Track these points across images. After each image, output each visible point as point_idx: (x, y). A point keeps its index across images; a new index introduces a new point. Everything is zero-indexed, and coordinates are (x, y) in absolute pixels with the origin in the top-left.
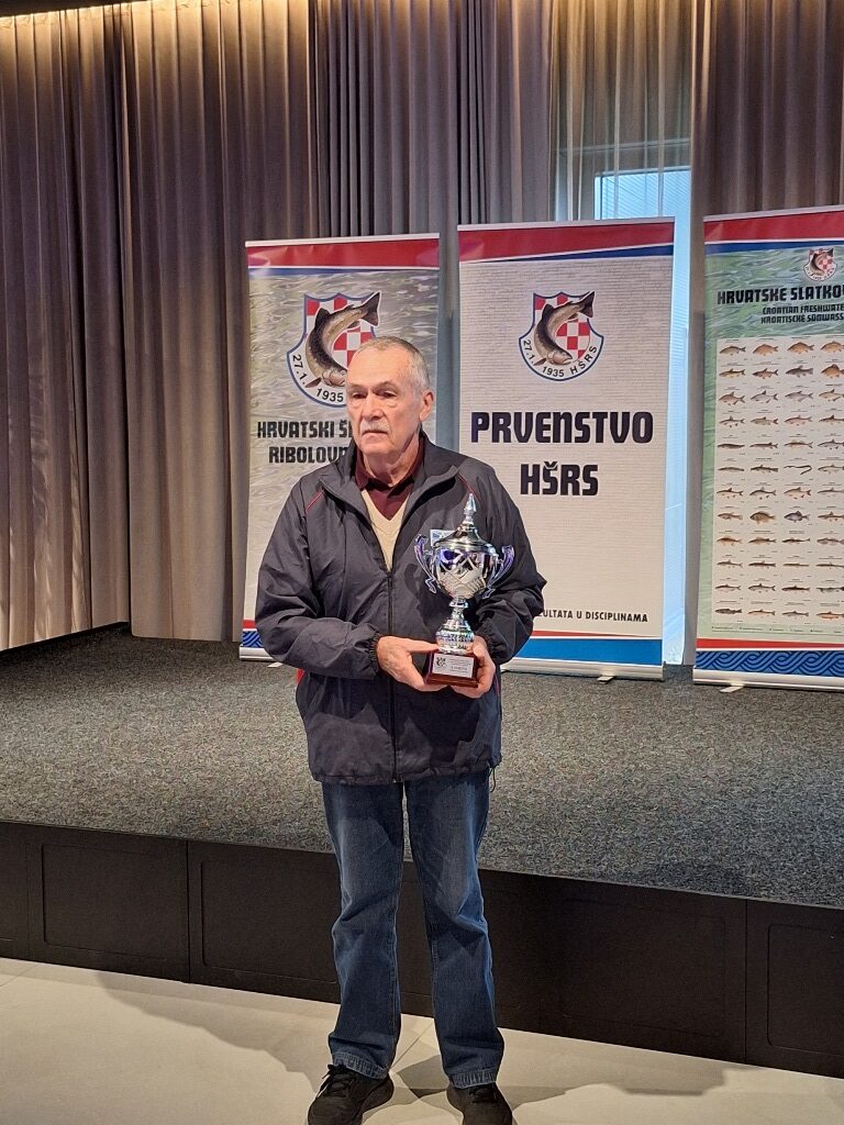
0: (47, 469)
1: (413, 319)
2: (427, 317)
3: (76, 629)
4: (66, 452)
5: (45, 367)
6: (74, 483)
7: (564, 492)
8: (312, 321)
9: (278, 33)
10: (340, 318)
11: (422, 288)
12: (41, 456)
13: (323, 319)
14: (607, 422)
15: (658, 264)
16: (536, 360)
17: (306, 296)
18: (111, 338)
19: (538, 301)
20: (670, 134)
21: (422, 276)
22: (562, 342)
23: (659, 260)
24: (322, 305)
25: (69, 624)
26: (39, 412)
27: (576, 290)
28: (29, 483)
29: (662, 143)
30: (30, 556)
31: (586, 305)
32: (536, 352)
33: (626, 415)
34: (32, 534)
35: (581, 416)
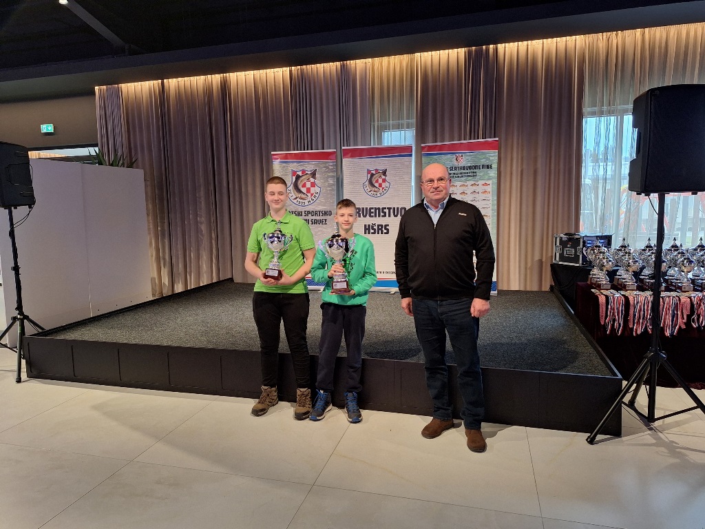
0: (203, 228)
1: (328, 177)
2: (333, 177)
3: (214, 281)
4: (210, 222)
5: (202, 193)
6: (213, 232)
7: (378, 233)
8: (294, 178)
9: (280, 84)
10: (303, 177)
11: (330, 167)
12: (201, 223)
13: (298, 177)
14: (392, 210)
15: (407, 160)
16: (369, 190)
17: (292, 170)
18: (225, 184)
19: (369, 171)
20: (408, 118)
21: (330, 163)
22: (377, 185)
23: (407, 158)
24: (298, 173)
25: (212, 279)
26: (201, 209)
27: (381, 168)
28: (197, 232)
29: (405, 121)
30: (198, 257)
31: (384, 173)
32: (368, 188)
33: (398, 208)
34: (198, 250)
35: (383, 209)
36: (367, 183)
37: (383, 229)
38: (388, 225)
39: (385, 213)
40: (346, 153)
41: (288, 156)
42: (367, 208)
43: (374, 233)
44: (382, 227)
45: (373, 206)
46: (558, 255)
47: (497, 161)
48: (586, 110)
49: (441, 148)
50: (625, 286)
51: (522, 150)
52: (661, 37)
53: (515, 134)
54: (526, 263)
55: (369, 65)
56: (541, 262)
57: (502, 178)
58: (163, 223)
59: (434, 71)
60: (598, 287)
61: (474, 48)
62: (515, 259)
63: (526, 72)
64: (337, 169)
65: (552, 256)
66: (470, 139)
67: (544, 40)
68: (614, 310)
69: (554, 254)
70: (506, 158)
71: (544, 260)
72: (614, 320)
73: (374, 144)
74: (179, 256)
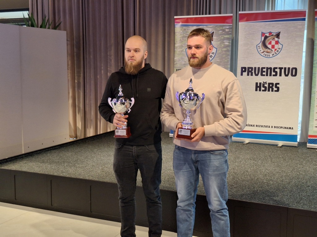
1: (224, 39)
5: (112, 52)
7: (269, 91)
14: (283, 70)
15: (301, 23)
16: (262, 51)
19: (263, 34)
21: (226, 26)
22: (270, 46)
23: (301, 22)
27: (275, 31)
31: (278, 35)
32: (262, 49)
33: (289, 68)
35: (275, 68)
36: (260, 45)
37: (274, 87)
38: (278, 84)
39: (276, 72)
40: (244, 17)
41: (189, 19)
42: (259, 68)
43: (265, 90)
44: (273, 86)
45: (266, 66)
64: (232, 31)
73: (268, 9)
74: (92, 105)
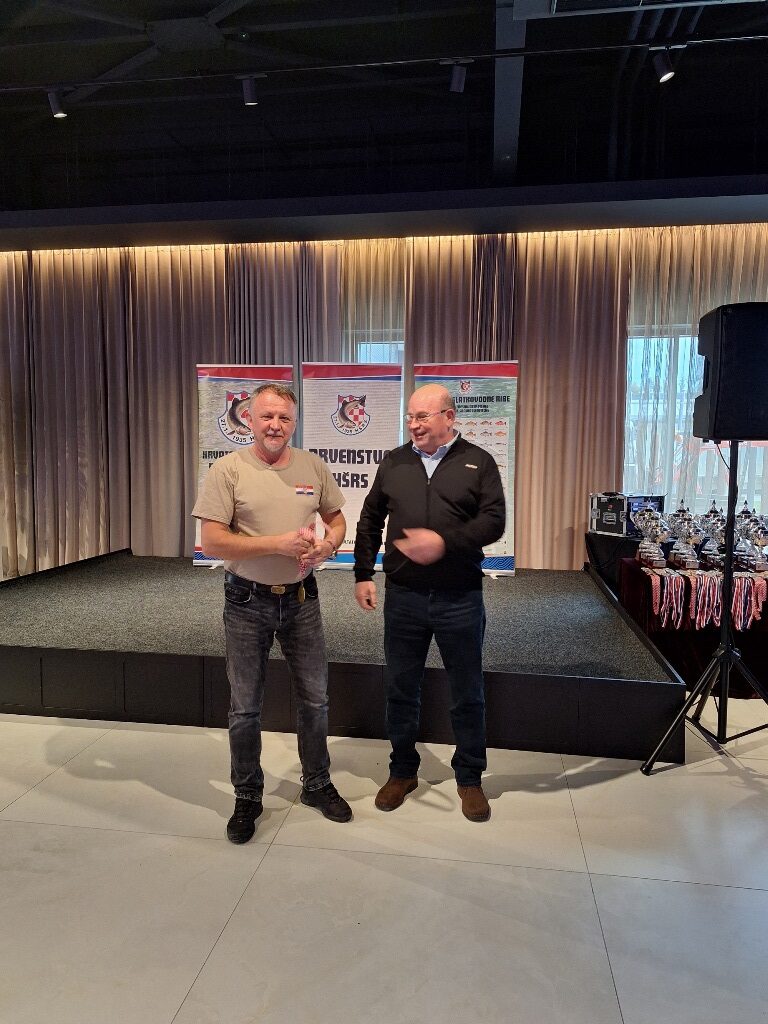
0: (87, 473)
3: (102, 552)
4: (97, 464)
5: (86, 422)
7: (352, 486)
8: (230, 403)
9: (210, 267)
10: (245, 402)
12: (83, 466)
13: (236, 403)
14: (372, 455)
15: (393, 385)
16: (339, 425)
17: (227, 392)
18: (122, 408)
19: (340, 398)
20: (395, 327)
22: (351, 417)
23: (395, 382)
24: (235, 396)
25: (98, 550)
26: (84, 445)
27: (358, 394)
28: (77, 479)
29: (391, 330)
30: (77, 516)
31: (362, 401)
32: (339, 421)
33: (380, 451)
34: (78, 505)
35: (360, 451)
36: (337, 415)
37: (360, 481)
38: (366, 475)
39: (362, 458)
40: (310, 371)
41: (222, 371)
42: (336, 451)
43: (347, 485)
44: (358, 478)
45: (346, 448)
46: (595, 521)
47: (515, 391)
48: (631, 327)
49: (441, 370)
50: (684, 563)
51: (549, 378)
52: (726, 237)
53: (540, 356)
54: (553, 533)
55: (341, 249)
56: (572, 530)
57: (522, 415)
58: (22, 464)
59: (431, 264)
60: (650, 564)
61: (485, 236)
62: (538, 526)
63: (554, 273)
65: (586, 524)
66: (480, 360)
67: (579, 232)
68: (671, 595)
69: (589, 519)
70: (527, 389)
71: (576, 527)
72: (671, 609)
73: (347, 360)
74: (47, 514)
